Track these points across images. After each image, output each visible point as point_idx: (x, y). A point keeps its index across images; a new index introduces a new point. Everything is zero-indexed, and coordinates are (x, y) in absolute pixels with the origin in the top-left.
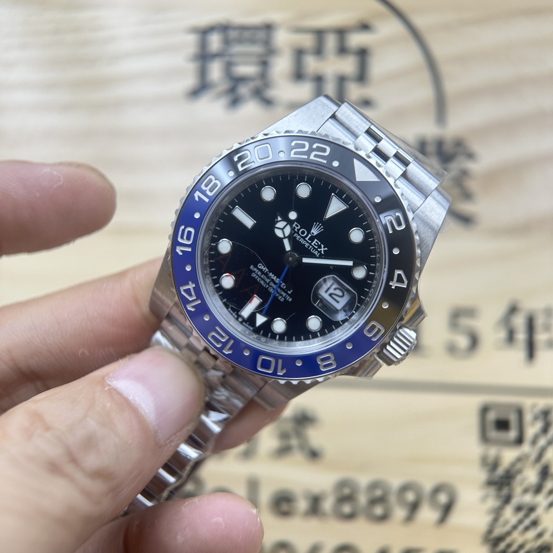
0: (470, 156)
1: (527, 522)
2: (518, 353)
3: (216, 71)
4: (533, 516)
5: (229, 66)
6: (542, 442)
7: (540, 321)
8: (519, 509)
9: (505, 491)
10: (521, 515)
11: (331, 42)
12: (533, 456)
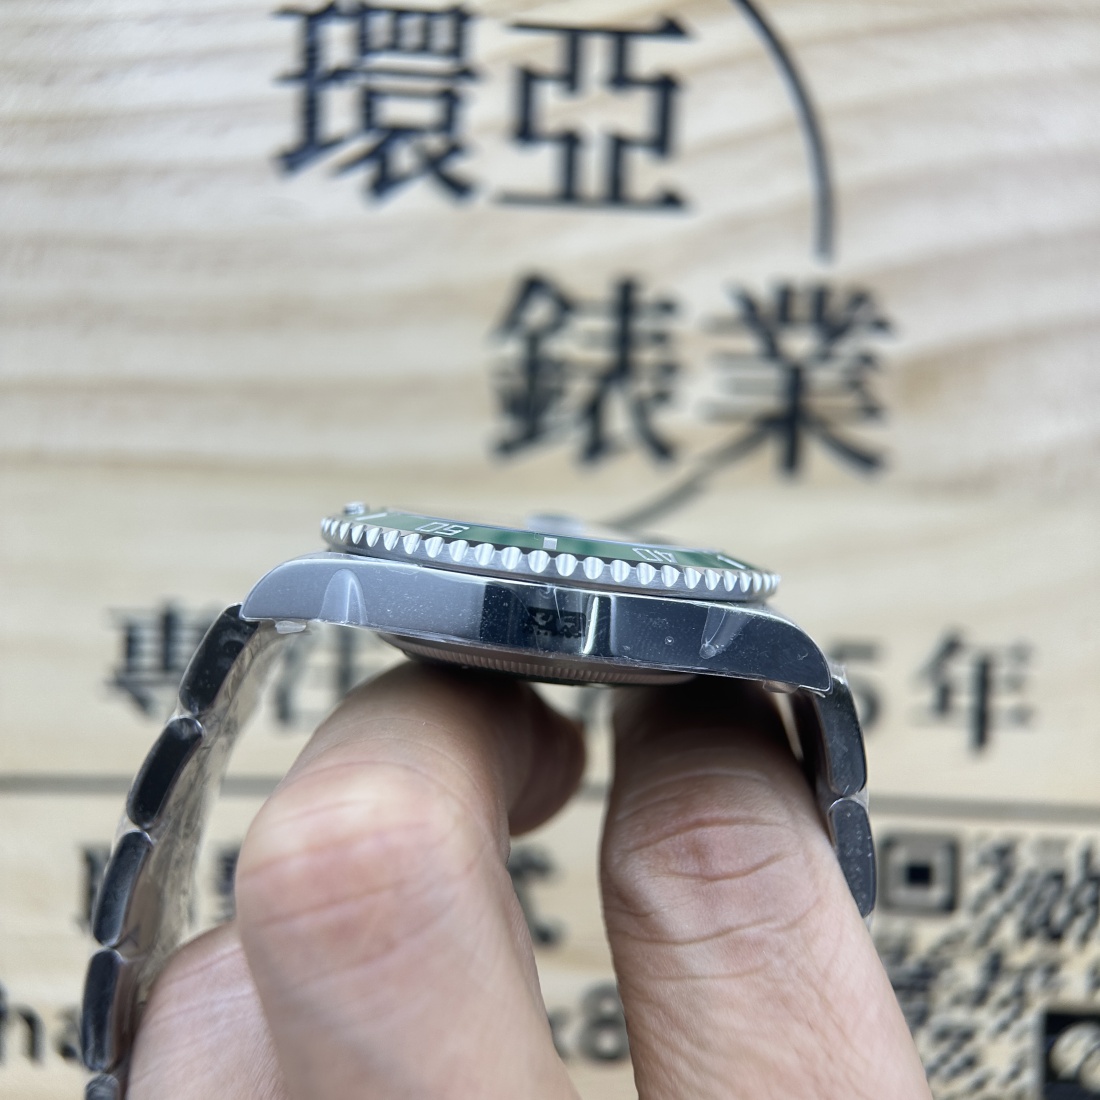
0: (881, 325)
1: (957, 1060)
2: (956, 735)
3: (340, 109)
4: (968, 1049)
5: (369, 100)
6: (994, 907)
7: (1002, 671)
8: (943, 1035)
9: (917, 1002)
10: (945, 1047)
11: (597, 57)
12: (973, 936)
